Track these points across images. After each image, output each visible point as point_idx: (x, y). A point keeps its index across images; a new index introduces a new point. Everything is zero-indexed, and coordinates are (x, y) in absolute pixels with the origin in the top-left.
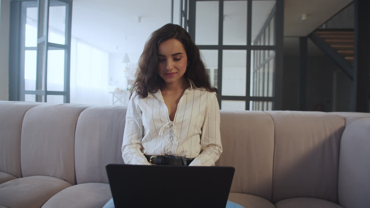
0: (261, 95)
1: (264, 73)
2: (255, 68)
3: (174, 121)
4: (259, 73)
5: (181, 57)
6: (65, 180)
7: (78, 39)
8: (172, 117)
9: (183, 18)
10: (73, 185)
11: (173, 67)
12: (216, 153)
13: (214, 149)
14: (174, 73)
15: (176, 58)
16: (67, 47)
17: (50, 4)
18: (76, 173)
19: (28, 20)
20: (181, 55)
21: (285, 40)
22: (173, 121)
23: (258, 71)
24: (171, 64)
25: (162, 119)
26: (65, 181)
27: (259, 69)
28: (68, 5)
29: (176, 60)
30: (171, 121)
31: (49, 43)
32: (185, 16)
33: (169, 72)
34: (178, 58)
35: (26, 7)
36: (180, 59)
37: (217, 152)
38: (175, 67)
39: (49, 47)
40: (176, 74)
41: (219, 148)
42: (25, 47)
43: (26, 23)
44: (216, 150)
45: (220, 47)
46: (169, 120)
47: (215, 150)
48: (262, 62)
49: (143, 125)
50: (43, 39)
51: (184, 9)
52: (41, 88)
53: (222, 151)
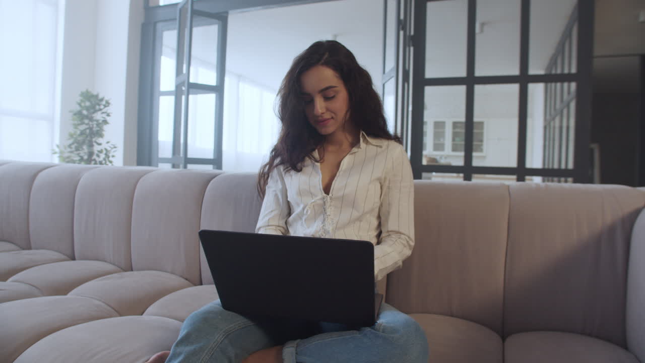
0: (556, 166)
1: (561, 128)
2: (548, 117)
3: (330, 195)
4: (554, 127)
5: (337, 92)
6: (186, 279)
7: (240, 77)
8: (327, 189)
9: (402, 33)
10: (195, 285)
11: (324, 111)
12: (403, 244)
13: (399, 238)
14: (328, 119)
15: (327, 94)
16: (218, 89)
17: (194, 24)
18: (202, 270)
19: (164, 48)
20: (335, 89)
21: (597, 63)
22: (328, 195)
23: (552, 124)
24: (320, 105)
25: (312, 190)
26: (187, 281)
27: (554, 119)
28: (221, 22)
29: (327, 99)
30: (325, 193)
31: (192, 83)
32: (404, 29)
33: (320, 118)
34: (332, 95)
35: (163, 31)
36: (333, 97)
37: (405, 242)
38: (328, 110)
39: (191, 90)
40: (332, 120)
41: (407, 238)
42: (160, 92)
43: (161, 55)
44: (402, 239)
45: (470, 81)
46: (323, 192)
47: (400, 240)
48: (558, 106)
49: (289, 199)
50: (183, 78)
51: (402, 17)
52: (179, 154)
53: (412, 244)
